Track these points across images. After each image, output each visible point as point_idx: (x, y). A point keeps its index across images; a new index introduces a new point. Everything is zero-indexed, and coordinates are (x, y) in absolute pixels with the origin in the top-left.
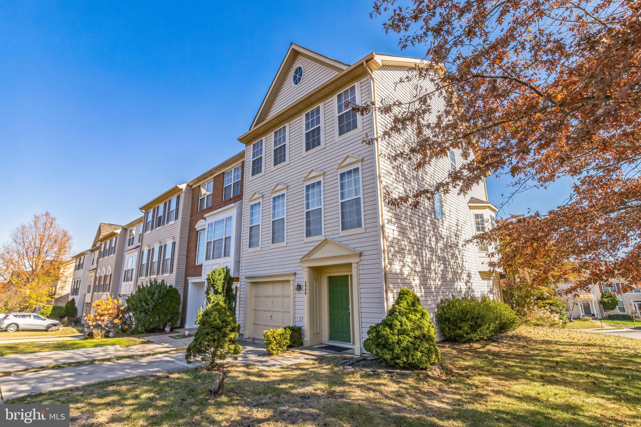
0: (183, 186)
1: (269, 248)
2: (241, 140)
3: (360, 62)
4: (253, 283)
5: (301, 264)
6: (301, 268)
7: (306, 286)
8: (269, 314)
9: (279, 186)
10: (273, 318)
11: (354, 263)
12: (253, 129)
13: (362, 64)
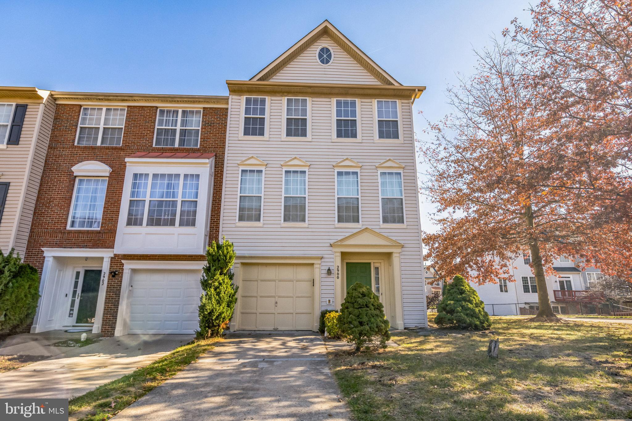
0: (44, 94)
1: (279, 226)
2: (229, 84)
3: (414, 88)
4: (243, 264)
5: (331, 248)
6: (330, 252)
7: (338, 270)
8: (273, 300)
9: (295, 160)
10: (278, 305)
11: (397, 253)
12: (255, 81)
13: (415, 90)
